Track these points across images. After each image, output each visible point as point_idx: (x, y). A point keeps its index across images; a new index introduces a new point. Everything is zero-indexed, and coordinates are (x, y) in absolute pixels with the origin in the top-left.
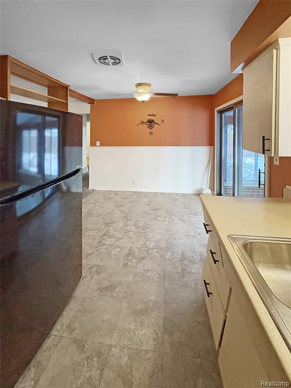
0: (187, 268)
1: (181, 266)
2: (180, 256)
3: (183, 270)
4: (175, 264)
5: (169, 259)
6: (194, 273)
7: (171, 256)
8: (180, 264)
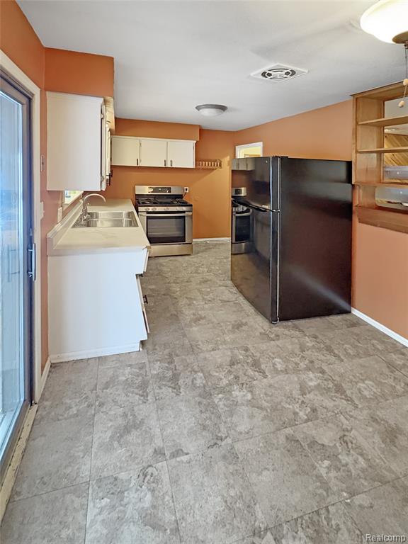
0: (167, 365)
1: (175, 366)
2: (181, 382)
3: (171, 363)
4: (184, 366)
5: (196, 372)
6: (157, 361)
7: (195, 379)
8: (177, 368)
